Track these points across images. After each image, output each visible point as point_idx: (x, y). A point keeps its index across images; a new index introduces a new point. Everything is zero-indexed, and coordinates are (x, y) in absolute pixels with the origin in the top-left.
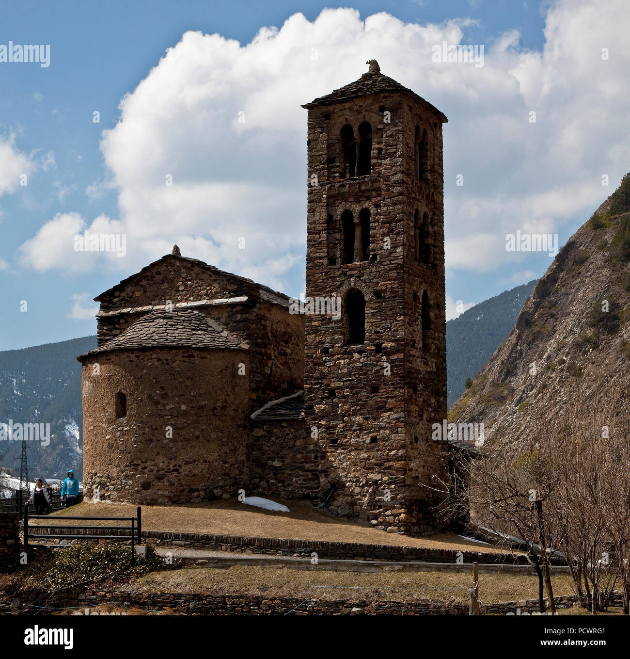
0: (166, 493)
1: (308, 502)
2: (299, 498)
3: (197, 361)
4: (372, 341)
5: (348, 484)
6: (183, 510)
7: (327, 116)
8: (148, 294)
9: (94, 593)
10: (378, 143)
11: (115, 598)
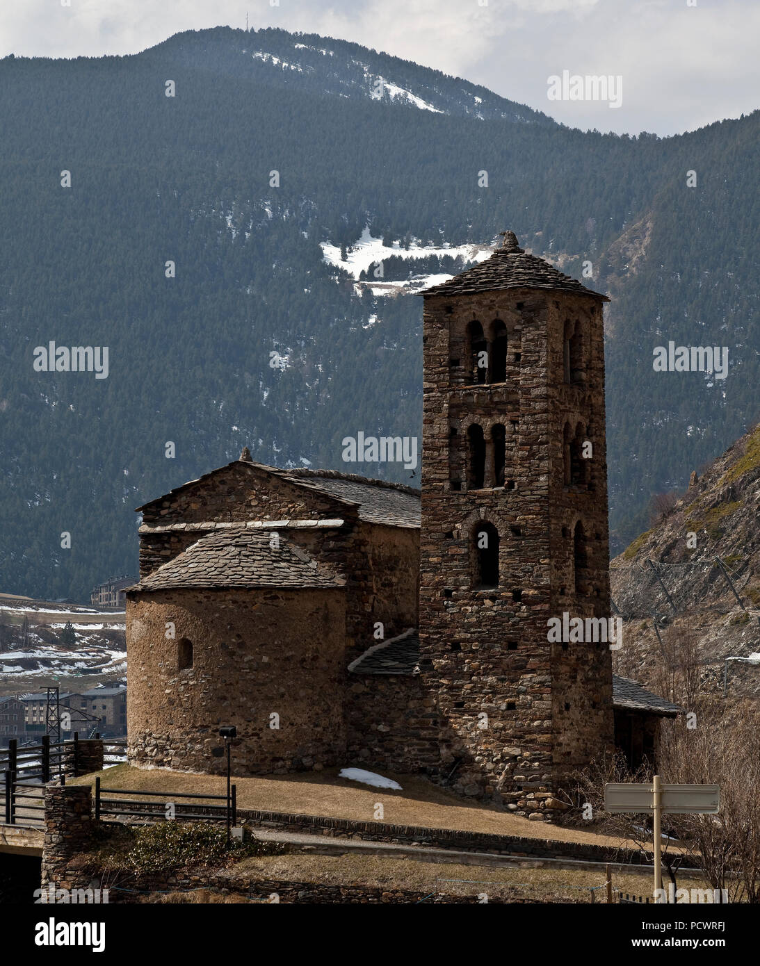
0: (244, 762)
1: (424, 778)
2: (413, 772)
3: (282, 603)
4: (508, 586)
5: (477, 758)
6: (266, 783)
7: (449, 309)
8: (209, 508)
9: (186, 877)
10: (515, 347)
11: (212, 884)
